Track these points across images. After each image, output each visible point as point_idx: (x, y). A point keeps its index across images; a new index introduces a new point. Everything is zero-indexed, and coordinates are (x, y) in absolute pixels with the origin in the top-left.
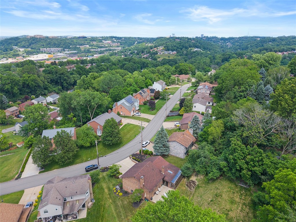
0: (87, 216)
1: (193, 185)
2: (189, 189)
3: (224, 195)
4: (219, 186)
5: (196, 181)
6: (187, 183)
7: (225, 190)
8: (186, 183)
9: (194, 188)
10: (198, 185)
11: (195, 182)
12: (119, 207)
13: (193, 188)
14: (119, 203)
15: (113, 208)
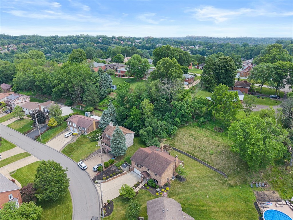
1: (169, 147)
4: (182, 133)
11: (166, 145)
12: (183, 191)
14: (179, 190)
15: (185, 195)
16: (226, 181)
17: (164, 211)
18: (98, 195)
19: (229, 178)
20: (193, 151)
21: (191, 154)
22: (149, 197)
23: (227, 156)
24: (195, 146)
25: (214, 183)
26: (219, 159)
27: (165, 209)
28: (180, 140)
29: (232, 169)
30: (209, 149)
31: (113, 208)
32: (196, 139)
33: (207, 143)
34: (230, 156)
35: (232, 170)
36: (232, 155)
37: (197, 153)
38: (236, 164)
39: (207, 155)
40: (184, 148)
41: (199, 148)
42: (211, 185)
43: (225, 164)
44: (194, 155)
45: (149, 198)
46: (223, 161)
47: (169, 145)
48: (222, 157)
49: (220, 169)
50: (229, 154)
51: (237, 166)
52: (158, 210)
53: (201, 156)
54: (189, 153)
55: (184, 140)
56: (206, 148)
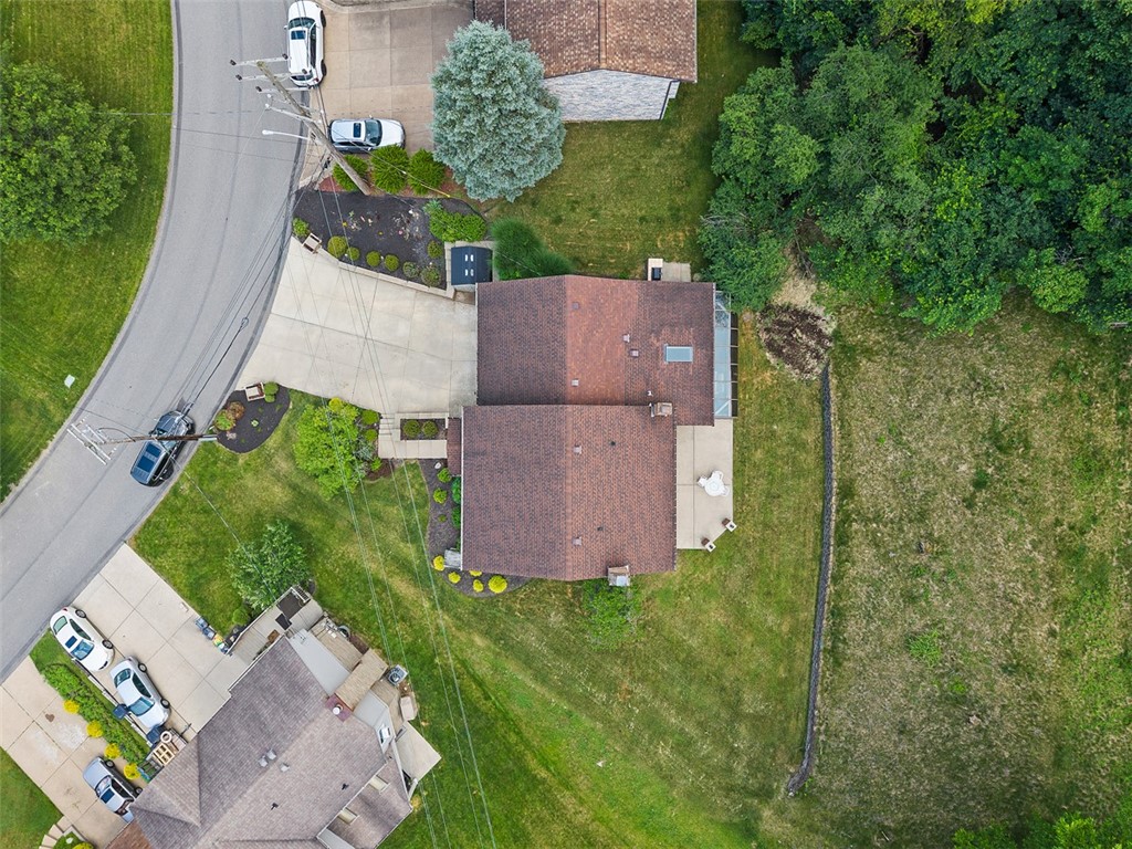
0: (440, 750)
1: (812, 343)
2: (794, 375)
3: (1037, 437)
4: (989, 362)
5: (819, 311)
6: (768, 330)
7: (1036, 395)
8: (764, 336)
9: (818, 357)
10: (836, 336)
11: (813, 316)
12: (544, 655)
13: (813, 362)
14: (531, 638)
15: (525, 678)
16: (765, 794)
17: (264, 764)
18: (265, 309)
19: (794, 808)
20: (877, 518)
21: (846, 519)
22: (404, 540)
23: (949, 752)
24: (922, 516)
25: (706, 748)
26: (897, 708)
27: (280, 760)
28: (910, 381)
29: (862, 802)
30: (951, 612)
31: (268, 434)
32: (983, 495)
33: (994, 586)
34: (963, 768)
35: (854, 803)
36: (975, 779)
37: (869, 553)
38: (917, 818)
39: (890, 622)
40: (861, 448)
41: (920, 551)
42: (684, 746)
43: (879, 754)
44: (843, 540)
45: (402, 545)
46: (895, 737)
47: (829, 331)
48: (927, 720)
49: (829, 737)
50: (976, 753)
51: (906, 827)
52: (262, 727)
53: (862, 591)
54: (840, 506)
55: (933, 409)
56: (946, 594)
